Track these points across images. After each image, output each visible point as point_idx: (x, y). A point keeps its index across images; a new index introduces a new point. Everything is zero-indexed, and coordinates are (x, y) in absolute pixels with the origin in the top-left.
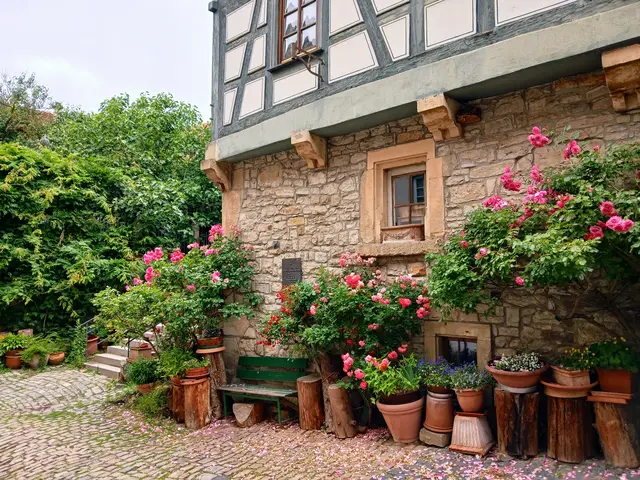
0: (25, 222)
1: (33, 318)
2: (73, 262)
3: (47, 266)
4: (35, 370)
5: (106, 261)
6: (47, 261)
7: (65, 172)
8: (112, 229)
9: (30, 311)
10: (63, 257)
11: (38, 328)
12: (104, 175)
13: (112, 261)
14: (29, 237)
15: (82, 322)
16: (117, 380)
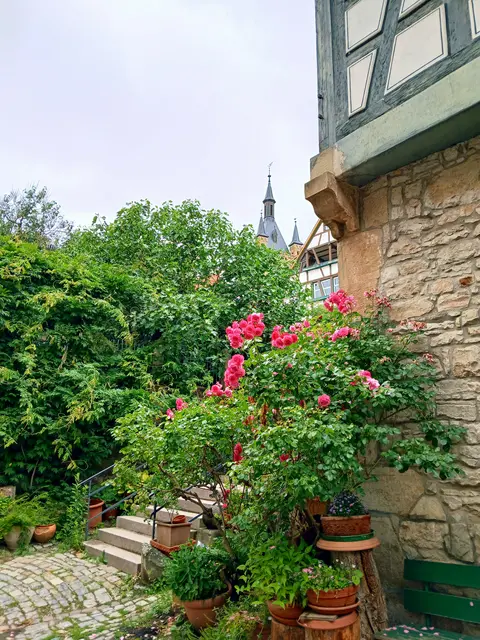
0: (17, 335)
1: (18, 471)
2: (77, 390)
3: (42, 396)
4: (11, 551)
5: (119, 391)
6: (42, 389)
7: (74, 276)
8: (128, 350)
9: (14, 460)
10: (63, 385)
11: (24, 485)
12: (120, 284)
13: (128, 391)
14: (21, 355)
15: (82, 478)
16: (135, 578)
